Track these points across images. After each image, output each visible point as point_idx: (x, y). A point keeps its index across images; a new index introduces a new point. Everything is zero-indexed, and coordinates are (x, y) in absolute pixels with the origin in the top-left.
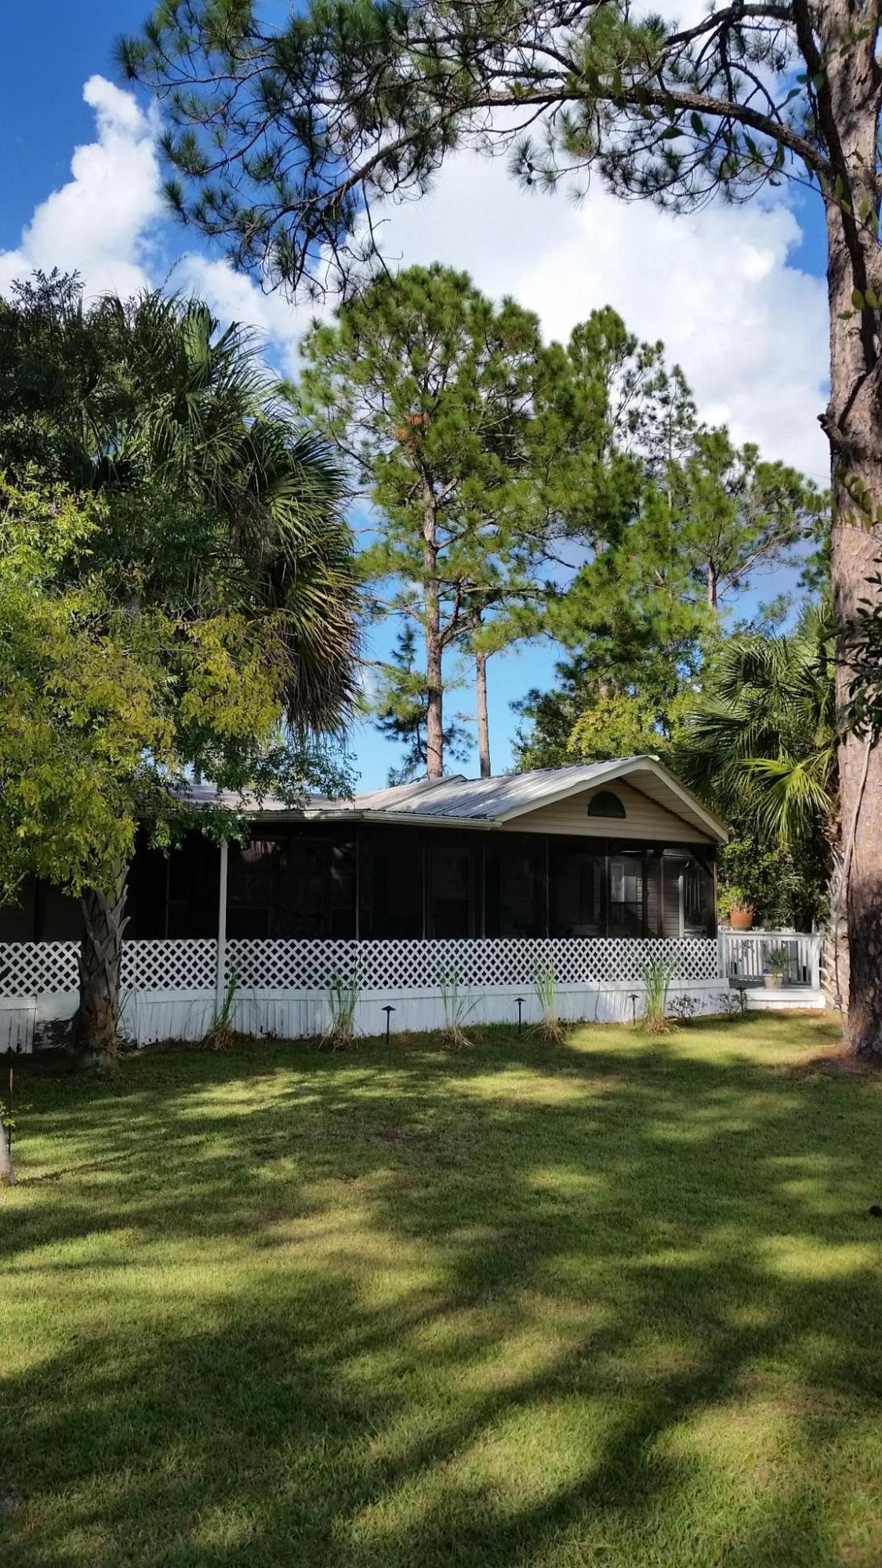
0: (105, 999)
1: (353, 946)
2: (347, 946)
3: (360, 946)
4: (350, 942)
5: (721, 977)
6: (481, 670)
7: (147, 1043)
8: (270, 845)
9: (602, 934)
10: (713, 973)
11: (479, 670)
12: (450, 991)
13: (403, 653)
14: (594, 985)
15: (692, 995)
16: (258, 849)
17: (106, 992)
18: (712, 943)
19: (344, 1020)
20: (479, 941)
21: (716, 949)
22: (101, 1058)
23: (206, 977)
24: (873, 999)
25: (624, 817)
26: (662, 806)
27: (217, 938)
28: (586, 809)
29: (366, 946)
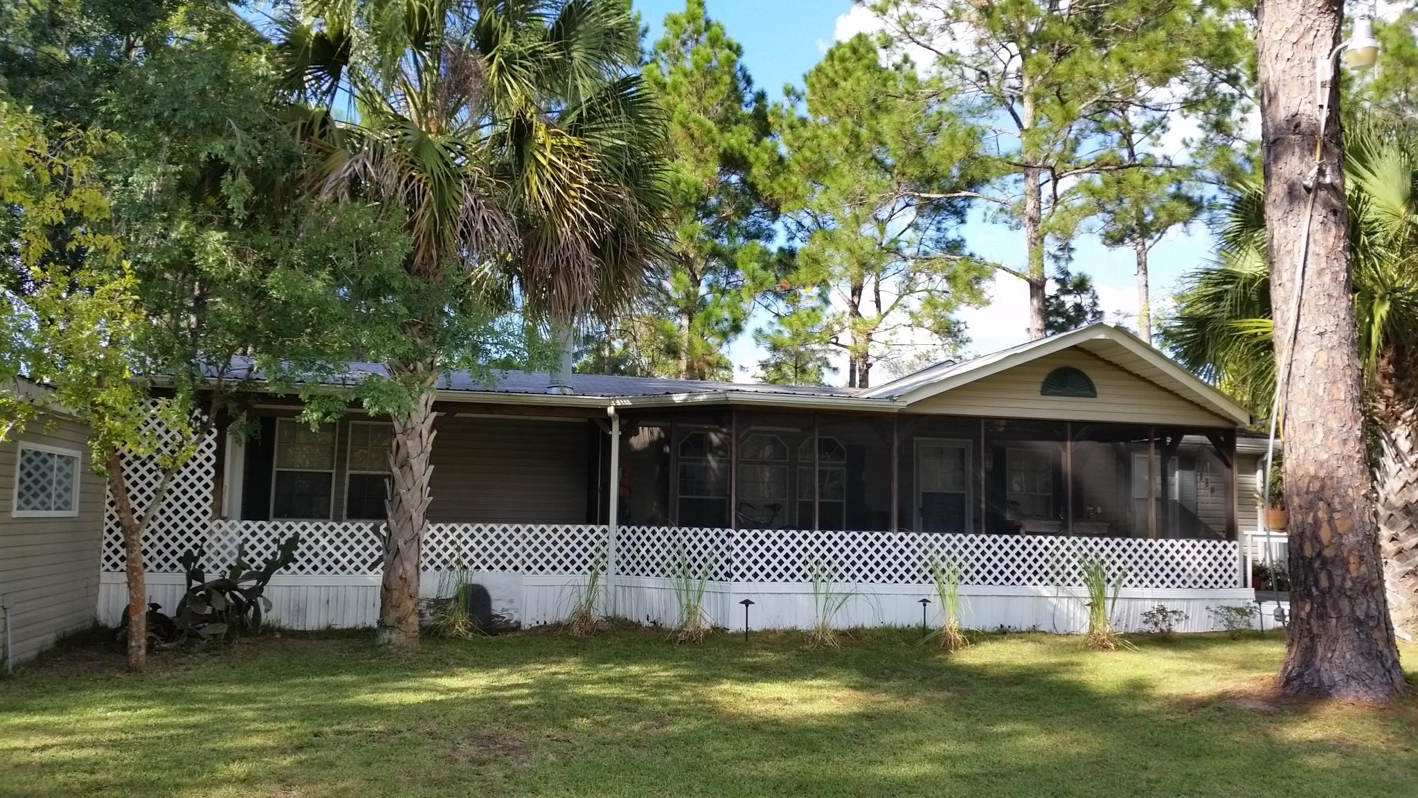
0: (401, 578)
1: (729, 535)
2: (723, 535)
3: (737, 536)
4: (727, 530)
5: (1245, 585)
7: (535, 624)
8: (656, 430)
9: (1062, 530)
10: (1230, 582)
11: (1139, 264)
12: (822, 588)
13: (1060, 253)
15: (1169, 607)
16: (644, 437)
17: (401, 571)
18: (1230, 547)
19: (691, 611)
20: (888, 534)
21: (1235, 553)
22: (394, 636)
25: (1094, 395)
26: (1151, 382)
27: (607, 523)
28: (1039, 387)
29: (743, 536)
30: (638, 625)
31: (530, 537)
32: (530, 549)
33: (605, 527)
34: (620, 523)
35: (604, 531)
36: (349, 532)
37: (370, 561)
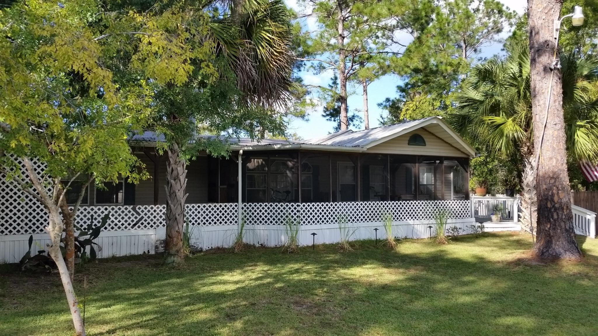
0: (177, 231)
1: (298, 206)
2: (295, 206)
3: (302, 206)
4: (297, 204)
5: (472, 217)
6: (365, 91)
7: (208, 249)
8: (260, 161)
9: (415, 198)
10: (468, 216)
12: (343, 226)
13: (333, 85)
14: (411, 222)
15: (458, 226)
16: (254, 163)
17: (177, 228)
18: (467, 202)
19: (293, 239)
20: (357, 202)
21: (469, 205)
22: (175, 259)
23: (233, 219)
24: (549, 228)
25: (425, 145)
26: (443, 140)
27: (238, 202)
28: (407, 142)
29: (304, 206)
30: (254, 246)
31: (204, 209)
32: (204, 215)
33: (236, 204)
34: (243, 201)
35: (236, 206)
36: (121, 210)
37: (132, 224)
